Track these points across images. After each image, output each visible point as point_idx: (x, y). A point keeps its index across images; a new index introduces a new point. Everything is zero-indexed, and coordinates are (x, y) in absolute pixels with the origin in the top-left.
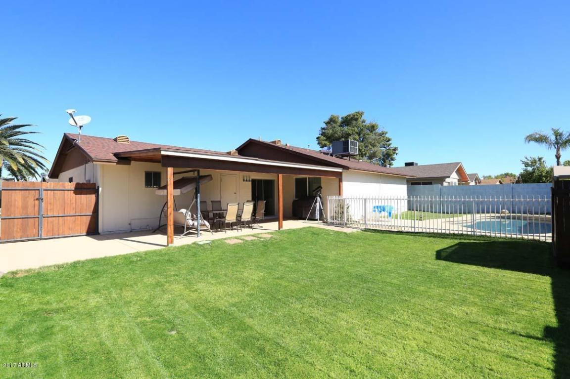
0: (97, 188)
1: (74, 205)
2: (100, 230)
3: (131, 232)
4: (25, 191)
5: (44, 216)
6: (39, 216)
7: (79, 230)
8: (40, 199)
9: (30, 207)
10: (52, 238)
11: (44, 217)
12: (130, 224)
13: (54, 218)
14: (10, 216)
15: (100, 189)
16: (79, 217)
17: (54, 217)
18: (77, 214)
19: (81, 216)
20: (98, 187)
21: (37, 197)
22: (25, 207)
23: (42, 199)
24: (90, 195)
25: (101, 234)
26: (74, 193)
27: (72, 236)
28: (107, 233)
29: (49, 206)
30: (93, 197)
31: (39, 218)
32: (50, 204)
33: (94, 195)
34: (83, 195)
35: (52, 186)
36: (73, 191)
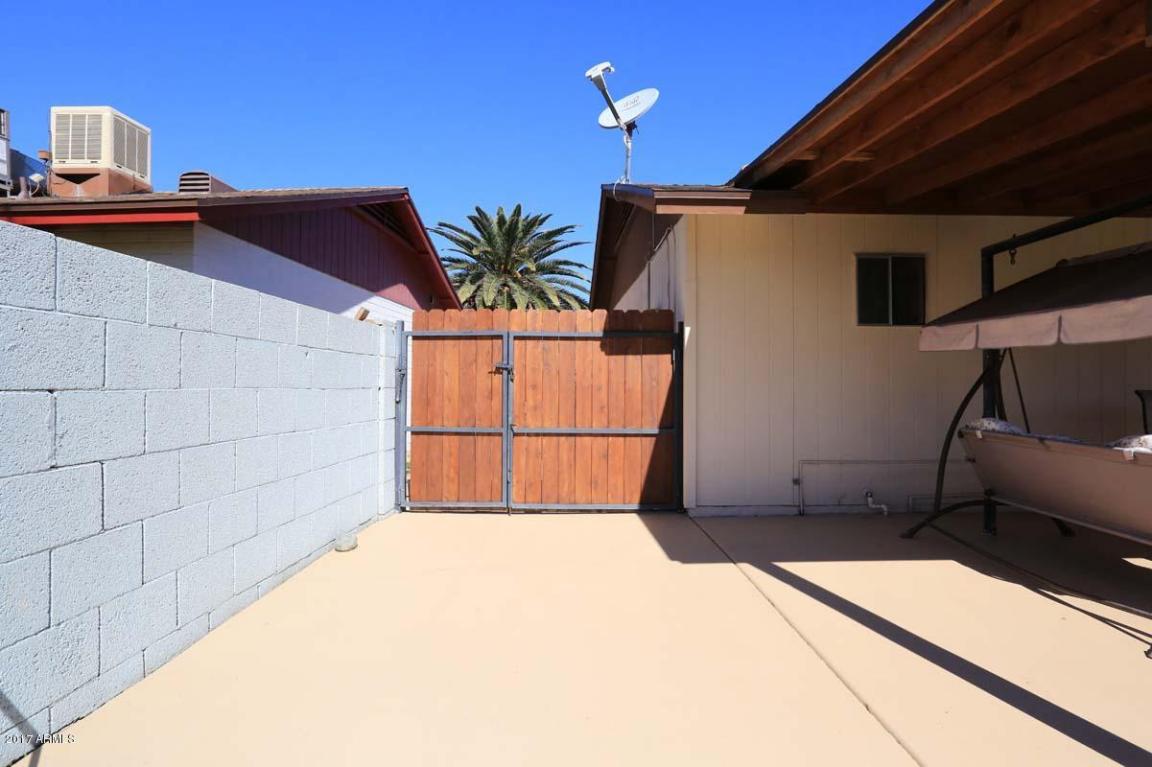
0: (677, 330)
1: (604, 394)
2: (688, 500)
3: (801, 514)
4: (468, 342)
5: (516, 430)
6: (504, 431)
7: (620, 491)
8: (504, 370)
9: (479, 399)
10: (539, 512)
11: (515, 435)
12: (796, 482)
13: (546, 440)
14: (432, 423)
15: (687, 330)
16: (621, 439)
17: (545, 435)
18: (613, 430)
19: (625, 435)
20: (681, 325)
21: (497, 361)
22: (467, 399)
23: (510, 372)
24: (654, 357)
25: (691, 513)
26: (603, 347)
27: (600, 511)
28: (714, 512)
29: (530, 392)
30: (665, 362)
31: (501, 434)
32: (534, 387)
33: (669, 356)
34: (630, 358)
35: (539, 325)
36: (597, 344)
